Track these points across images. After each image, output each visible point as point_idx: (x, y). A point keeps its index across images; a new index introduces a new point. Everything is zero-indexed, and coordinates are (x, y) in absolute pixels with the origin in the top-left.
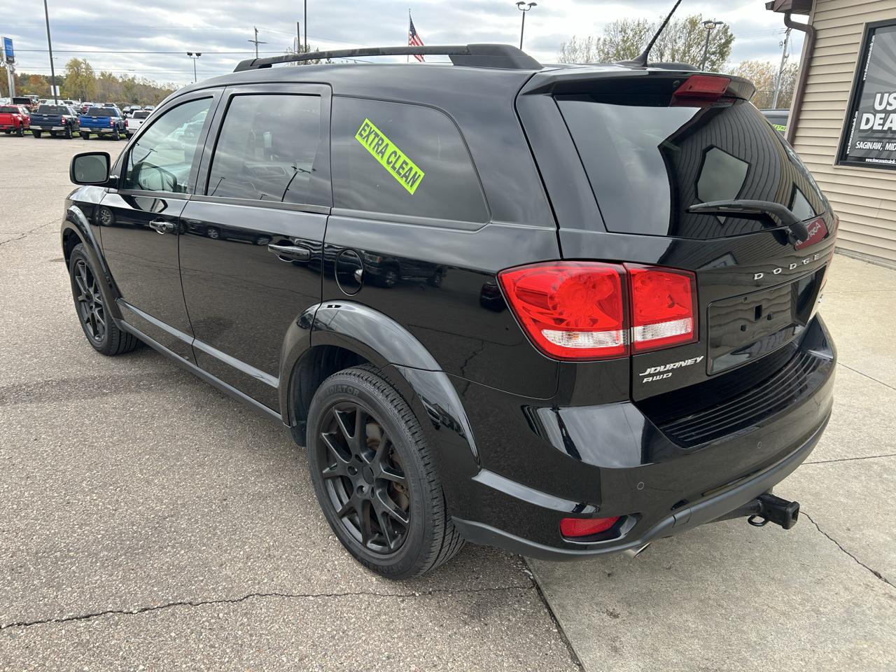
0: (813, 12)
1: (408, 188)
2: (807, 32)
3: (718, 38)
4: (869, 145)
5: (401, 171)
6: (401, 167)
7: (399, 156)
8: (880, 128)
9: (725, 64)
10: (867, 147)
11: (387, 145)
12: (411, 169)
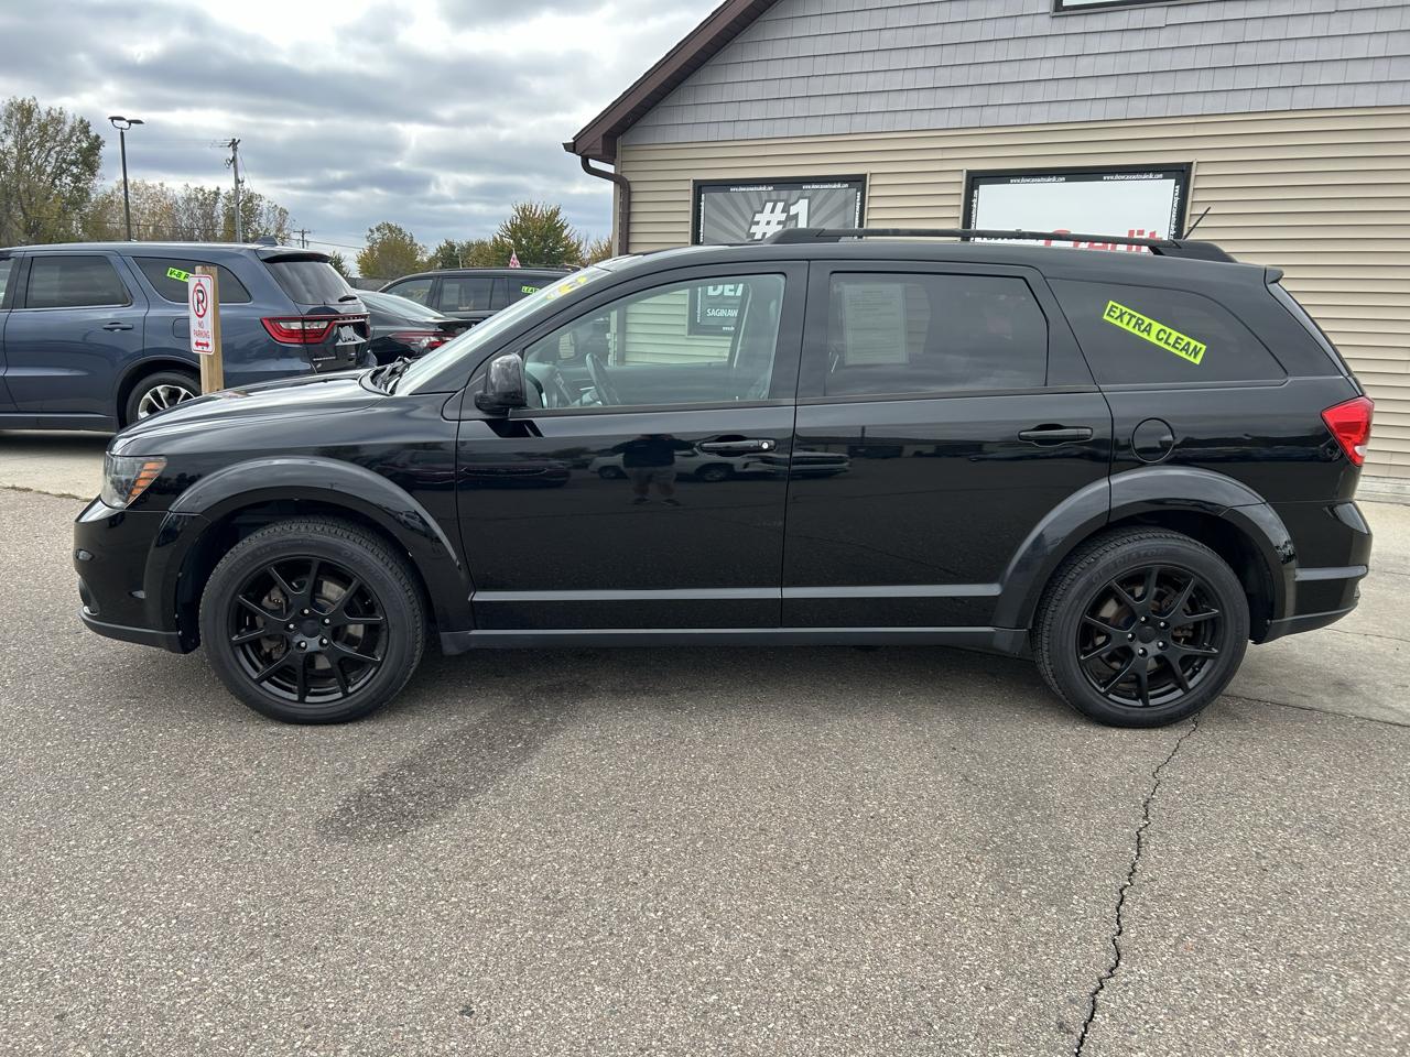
0: (617, 161)
1: (1191, 359)
2: (616, 183)
3: (74, 139)
4: (723, 313)
5: (1177, 345)
6: (1176, 342)
7: (1170, 334)
8: (732, 294)
9: (96, 181)
10: (721, 314)
11: (1150, 325)
12: (1188, 344)
